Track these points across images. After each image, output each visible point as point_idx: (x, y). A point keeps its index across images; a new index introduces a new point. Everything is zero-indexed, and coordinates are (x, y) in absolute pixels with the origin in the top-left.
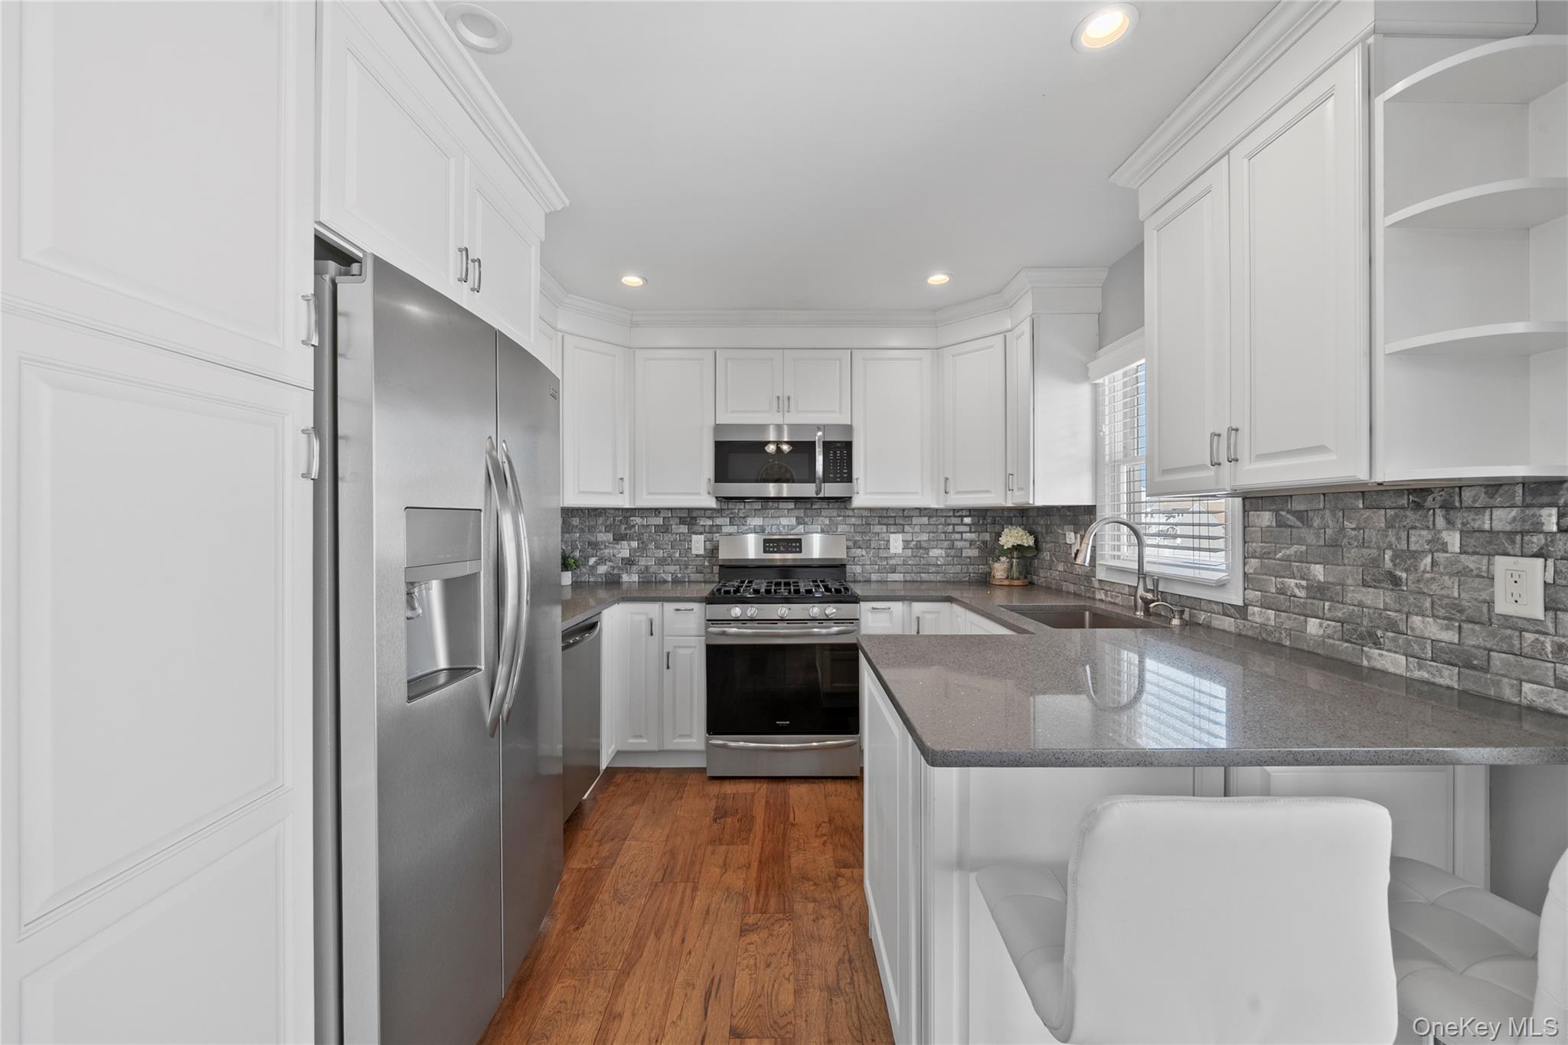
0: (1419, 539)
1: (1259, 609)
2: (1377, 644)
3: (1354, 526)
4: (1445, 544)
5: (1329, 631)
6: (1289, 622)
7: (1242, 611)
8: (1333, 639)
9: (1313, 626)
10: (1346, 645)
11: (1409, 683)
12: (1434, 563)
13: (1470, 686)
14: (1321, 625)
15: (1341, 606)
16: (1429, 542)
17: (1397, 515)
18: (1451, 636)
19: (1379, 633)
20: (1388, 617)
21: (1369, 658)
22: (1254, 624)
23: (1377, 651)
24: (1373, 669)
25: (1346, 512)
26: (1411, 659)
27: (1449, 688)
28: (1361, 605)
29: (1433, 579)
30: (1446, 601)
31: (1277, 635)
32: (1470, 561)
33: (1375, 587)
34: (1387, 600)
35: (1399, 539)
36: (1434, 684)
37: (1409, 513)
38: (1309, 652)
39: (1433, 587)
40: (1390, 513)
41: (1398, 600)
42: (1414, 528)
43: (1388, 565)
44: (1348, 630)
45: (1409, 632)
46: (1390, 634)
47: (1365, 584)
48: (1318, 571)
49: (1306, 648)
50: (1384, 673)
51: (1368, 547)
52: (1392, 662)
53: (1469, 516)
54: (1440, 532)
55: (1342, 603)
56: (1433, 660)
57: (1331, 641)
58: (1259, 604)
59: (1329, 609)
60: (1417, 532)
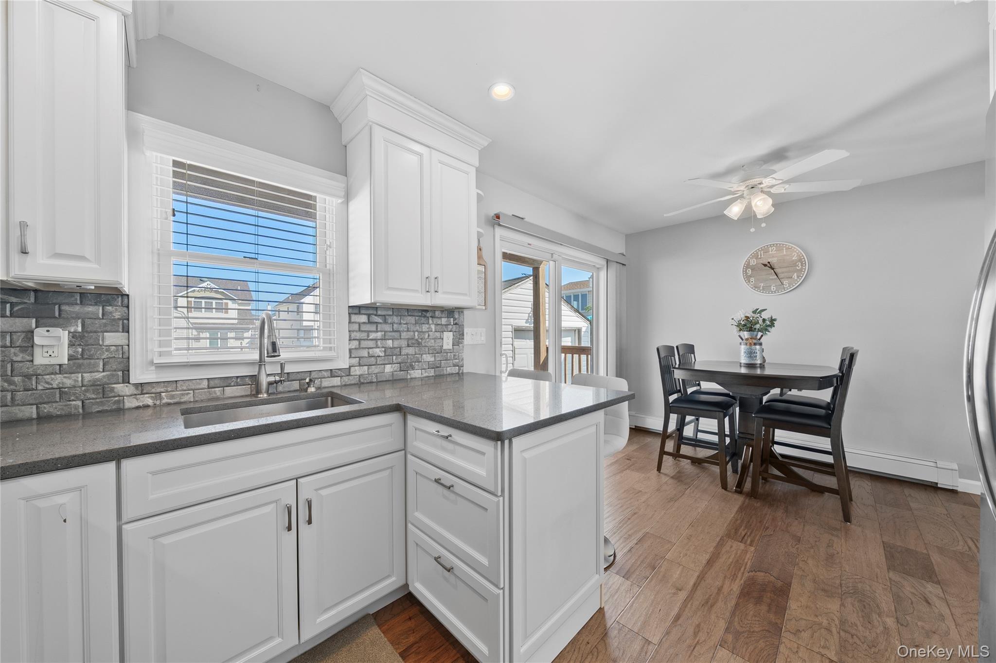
0: (425, 328)
1: (358, 367)
2: (413, 369)
3: (405, 322)
4: (432, 329)
5: (395, 369)
6: (375, 369)
7: (348, 371)
8: (397, 371)
9: (388, 369)
10: (402, 372)
11: (422, 379)
12: (429, 336)
13: (437, 373)
14: (392, 367)
15: (400, 356)
16: (428, 328)
17: (419, 319)
18: (433, 359)
19: (414, 364)
20: (417, 357)
21: (410, 375)
22: (355, 377)
23: (413, 371)
24: (411, 379)
25: (402, 317)
26: (423, 370)
27: (433, 376)
28: (407, 355)
29: (429, 341)
30: (432, 348)
31: (370, 378)
32: (438, 334)
33: (412, 346)
34: (416, 350)
35: (420, 327)
36: (429, 376)
37: (423, 318)
38: (386, 381)
39: (429, 344)
40: (417, 318)
41: (419, 350)
42: (423, 324)
43: (416, 337)
44: (403, 366)
45: (422, 361)
46: (417, 363)
47: (408, 346)
48: (390, 343)
49: (385, 379)
50: (415, 378)
51: (410, 331)
52: (416, 373)
53: (437, 320)
54: (430, 325)
55: (400, 355)
56: (428, 369)
57: (396, 373)
58: (358, 365)
59: (396, 359)
60: (425, 325)
